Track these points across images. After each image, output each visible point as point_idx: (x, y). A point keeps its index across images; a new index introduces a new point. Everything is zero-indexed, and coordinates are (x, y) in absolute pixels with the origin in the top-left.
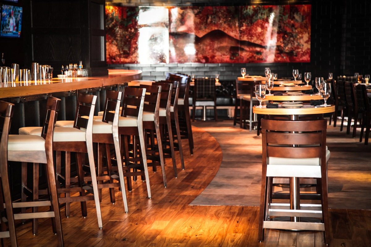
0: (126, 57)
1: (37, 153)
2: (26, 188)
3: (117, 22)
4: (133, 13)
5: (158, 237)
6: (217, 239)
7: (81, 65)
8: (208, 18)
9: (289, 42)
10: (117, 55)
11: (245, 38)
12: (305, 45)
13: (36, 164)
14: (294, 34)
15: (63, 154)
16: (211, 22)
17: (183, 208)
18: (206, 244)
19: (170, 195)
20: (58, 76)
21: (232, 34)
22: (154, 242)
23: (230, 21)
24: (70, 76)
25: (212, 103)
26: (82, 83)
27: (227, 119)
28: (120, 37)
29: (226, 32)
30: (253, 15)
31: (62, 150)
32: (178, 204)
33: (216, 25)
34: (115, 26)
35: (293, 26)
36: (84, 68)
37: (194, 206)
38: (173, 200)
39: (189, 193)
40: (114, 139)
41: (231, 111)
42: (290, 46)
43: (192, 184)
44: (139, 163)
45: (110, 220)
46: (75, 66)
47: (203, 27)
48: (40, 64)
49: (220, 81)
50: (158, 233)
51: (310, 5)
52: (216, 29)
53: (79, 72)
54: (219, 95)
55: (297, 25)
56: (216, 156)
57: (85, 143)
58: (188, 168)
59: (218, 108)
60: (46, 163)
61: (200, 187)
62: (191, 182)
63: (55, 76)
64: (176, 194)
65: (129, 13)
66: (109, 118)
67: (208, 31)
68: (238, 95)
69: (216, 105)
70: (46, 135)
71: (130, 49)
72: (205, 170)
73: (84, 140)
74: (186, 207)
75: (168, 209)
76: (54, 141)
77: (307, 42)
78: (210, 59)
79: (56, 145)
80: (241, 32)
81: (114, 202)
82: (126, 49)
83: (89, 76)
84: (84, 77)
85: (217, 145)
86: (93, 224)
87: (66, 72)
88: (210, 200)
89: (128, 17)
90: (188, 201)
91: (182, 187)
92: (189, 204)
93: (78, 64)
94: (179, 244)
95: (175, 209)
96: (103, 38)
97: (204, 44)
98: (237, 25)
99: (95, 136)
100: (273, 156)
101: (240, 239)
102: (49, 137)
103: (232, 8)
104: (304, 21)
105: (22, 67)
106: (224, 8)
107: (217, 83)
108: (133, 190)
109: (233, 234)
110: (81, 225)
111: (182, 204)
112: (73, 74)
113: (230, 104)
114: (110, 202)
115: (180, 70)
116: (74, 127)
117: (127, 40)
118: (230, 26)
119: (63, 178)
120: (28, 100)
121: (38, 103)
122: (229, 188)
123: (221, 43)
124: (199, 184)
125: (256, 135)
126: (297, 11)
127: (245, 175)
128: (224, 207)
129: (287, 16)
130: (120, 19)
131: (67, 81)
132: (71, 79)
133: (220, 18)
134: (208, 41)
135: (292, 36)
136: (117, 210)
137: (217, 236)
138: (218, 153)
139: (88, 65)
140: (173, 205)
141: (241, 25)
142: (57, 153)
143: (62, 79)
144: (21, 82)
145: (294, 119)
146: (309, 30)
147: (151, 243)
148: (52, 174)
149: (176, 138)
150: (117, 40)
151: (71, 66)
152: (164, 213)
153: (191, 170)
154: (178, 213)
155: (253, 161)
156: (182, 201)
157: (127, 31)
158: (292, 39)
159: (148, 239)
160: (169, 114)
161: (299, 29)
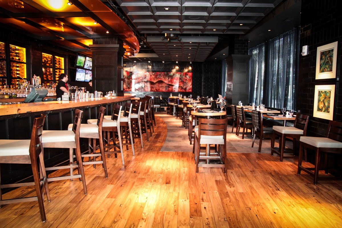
0: (129, 89)
1: (94, 134)
2: (91, 146)
3: (126, 77)
4: (131, 74)
5: (150, 170)
6: (177, 172)
7: (114, 92)
8: (157, 76)
9: (185, 85)
10: (125, 88)
11: (170, 83)
12: (190, 86)
13: (94, 139)
14: (187, 83)
15: (107, 132)
16: (159, 77)
17: (158, 153)
18: (173, 175)
19: (151, 145)
20: (105, 96)
21: (166, 82)
22: (149, 173)
23: (165, 77)
24: (109, 96)
25: (159, 106)
26: (114, 99)
27: (164, 111)
28: (127, 82)
29: (163, 81)
30: (173, 75)
31: (106, 130)
32: (155, 151)
33: (160, 78)
34: (125, 78)
35: (186, 80)
36: (115, 93)
37: (162, 152)
38: (153, 149)
39: (158, 144)
40: (129, 124)
41: (165, 108)
42: (185, 86)
43: (159, 140)
44: (137, 132)
45: (127, 160)
46: (112, 92)
47: (156, 79)
48: (98, 91)
49: (162, 98)
50: (149, 168)
51: (192, 73)
52: (160, 80)
53: (113, 95)
54: (161, 103)
55: (188, 79)
56: (165, 127)
57: (116, 127)
58: (155, 132)
59: (161, 107)
60: (99, 138)
61: (162, 142)
62: (158, 139)
63: (104, 96)
64: (153, 146)
65: (130, 74)
66: (126, 115)
67: (157, 80)
68: (169, 103)
69: (161, 106)
70: (99, 124)
71: (130, 86)
72: (162, 133)
73: (116, 126)
74: (159, 152)
75: (151, 154)
76: (103, 126)
77: (191, 85)
78: (158, 90)
79: (104, 128)
80: (169, 81)
81: (128, 150)
82: (129, 86)
83: (117, 96)
84: (115, 96)
85: (164, 122)
86: (120, 162)
87: (108, 95)
88: (168, 149)
89: (129, 75)
90: (159, 149)
91: (155, 142)
92: (160, 151)
93: (113, 91)
94: (160, 175)
95: (154, 153)
96: (122, 82)
97: (156, 85)
98: (167, 79)
99: (121, 123)
100: (203, 134)
101: (187, 171)
102: (100, 126)
103: (166, 73)
104: (190, 78)
105: (90, 92)
106: (163, 73)
107: (161, 99)
108: (135, 143)
109: (183, 168)
110: (115, 163)
111: (157, 151)
112: (111, 95)
113: (165, 106)
114: (126, 149)
115: (147, 94)
116: (112, 119)
117: (129, 83)
118: (165, 79)
119: (107, 141)
120: (92, 107)
121: (96, 108)
122: (173, 142)
123: (162, 85)
124: (161, 140)
125: (176, 118)
126: (187, 75)
127: (178, 136)
128: (175, 152)
129: (184, 76)
130: (127, 76)
131: (108, 99)
132: (110, 97)
133: (161, 76)
134: (157, 84)
135: (186, 83)
136: (130, 154)
137: (176, 170)
138: (165, 125)
139: (117, 92)
140: (153, 151)
141: (168, 79)
142: (104, 132)
143: (106, 97)
144: (90, 99)
145: (208, 118)
146: (192, 81)
147: (147, 174)
148: (101, 144)
149: (148, 120)
150: (126, 83)
151: (110, 92)
152: (150, 156)
153: (156, 133)
154: (156, 156)
155: (179, 129)
156: (156, 149)
157: (129, 80)
158: (186, 84)
159: (146, 172)
160: (149, 112)
161: (188, 81)
